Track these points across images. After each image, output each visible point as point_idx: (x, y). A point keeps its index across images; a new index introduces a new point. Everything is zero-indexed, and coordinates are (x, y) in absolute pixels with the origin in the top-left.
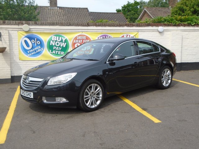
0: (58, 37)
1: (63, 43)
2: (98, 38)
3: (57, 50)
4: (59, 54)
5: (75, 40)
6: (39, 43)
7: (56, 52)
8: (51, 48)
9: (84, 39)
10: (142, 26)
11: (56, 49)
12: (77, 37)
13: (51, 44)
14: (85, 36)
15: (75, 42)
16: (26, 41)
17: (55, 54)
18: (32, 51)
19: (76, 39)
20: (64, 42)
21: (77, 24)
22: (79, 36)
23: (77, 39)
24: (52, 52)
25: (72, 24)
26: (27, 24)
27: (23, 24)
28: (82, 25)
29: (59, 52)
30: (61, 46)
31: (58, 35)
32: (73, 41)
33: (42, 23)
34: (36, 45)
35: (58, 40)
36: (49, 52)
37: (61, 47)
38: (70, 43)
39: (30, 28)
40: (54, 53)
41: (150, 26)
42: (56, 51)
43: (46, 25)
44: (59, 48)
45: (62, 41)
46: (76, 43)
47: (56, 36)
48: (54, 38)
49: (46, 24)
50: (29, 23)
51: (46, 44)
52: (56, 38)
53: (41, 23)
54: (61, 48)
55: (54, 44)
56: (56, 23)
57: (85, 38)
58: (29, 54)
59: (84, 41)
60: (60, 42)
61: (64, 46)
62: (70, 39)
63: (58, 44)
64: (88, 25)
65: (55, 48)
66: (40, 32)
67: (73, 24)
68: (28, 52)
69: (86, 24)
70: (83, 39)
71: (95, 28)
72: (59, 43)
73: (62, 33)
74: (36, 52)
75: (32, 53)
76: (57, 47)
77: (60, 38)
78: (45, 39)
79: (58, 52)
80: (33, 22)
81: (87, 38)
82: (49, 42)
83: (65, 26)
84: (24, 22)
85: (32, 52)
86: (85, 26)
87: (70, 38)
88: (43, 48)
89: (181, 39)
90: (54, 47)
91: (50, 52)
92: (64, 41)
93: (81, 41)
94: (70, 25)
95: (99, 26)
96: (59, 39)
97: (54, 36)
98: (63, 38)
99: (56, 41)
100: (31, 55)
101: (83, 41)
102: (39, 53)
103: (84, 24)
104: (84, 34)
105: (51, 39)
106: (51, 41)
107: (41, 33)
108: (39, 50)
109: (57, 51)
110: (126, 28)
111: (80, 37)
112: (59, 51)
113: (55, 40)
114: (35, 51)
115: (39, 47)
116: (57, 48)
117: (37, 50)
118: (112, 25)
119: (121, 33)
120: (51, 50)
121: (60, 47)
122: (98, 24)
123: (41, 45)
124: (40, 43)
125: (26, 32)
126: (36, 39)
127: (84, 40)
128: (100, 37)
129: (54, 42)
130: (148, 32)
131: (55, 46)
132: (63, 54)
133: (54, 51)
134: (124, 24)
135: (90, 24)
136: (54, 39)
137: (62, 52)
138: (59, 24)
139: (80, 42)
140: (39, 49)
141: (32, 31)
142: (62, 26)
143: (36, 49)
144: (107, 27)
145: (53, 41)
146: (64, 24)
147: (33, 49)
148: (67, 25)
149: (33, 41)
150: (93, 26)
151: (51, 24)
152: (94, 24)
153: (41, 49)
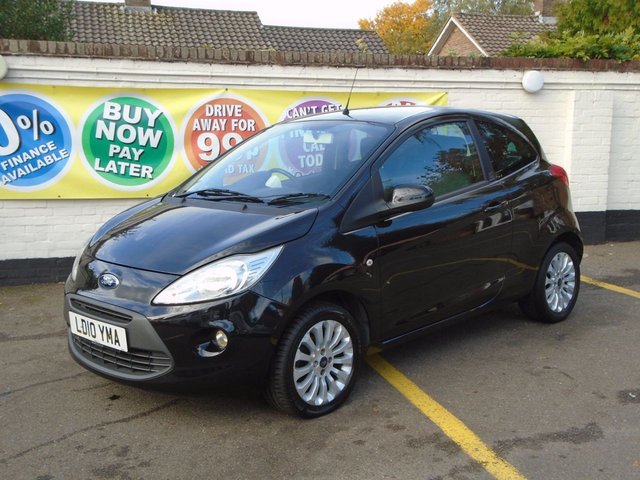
0: (127, 108)
1: (150, 132)
2: (291, 112)
3: (124, 159)
4: (131, 173)
5: (196, 121)
7: (118, 167)
8: (98, 148)
9: (233, 116)
10: (460, 68)
11: (121, 156)
12: (203, 107)
13: (98, 135)
14: (238, 102)
15: (196, 126)
17: (118, 174)
18: (17, 160)
19: (200, 113)
20: (154, 128)
21: (207, 57)
22: (213, 103)
23: (208, 114)
24: (105, 167)
25: (185, 54)
28: (223, 59)
29: (133, 165)
30: (142, 142)
31: (126, 98)
32: (191, 122)
33: (62, 48)
34: (36, 137)
35: (126, 118)
36: (93, 166)
37: (142, 147)
38: (178, 132)
39: (9, 69)
40: (110, 171)
41: (491, 68)
42: (119, 163)
43: (76, 55)
44: (134, 150)
45: (143, 123)
46: (202, 131)
47: (121, 100)
48: (112, 110)
49: (76, 53)
50: (7, 48)
51: (76, 134)
52: (121, 111)
53: (57, 49)
54: (141, 151)
55: (110, 137)
56: (122, 50)
57: (237, 111)
58: (5, 173)
59: (234, 125)
60: (135, 125)
61: (154, 143)
62: (179, 117)
63: (126, 133)
64: (250, 60)
65: (117, 151)
66: (54, 87)
67: (189, 56)
68: (3, 165)
69: (243, 57)
70: (230, 115)
71: (277, 71)
72: (132, 130)
73: (144, 90)
74: (35, 165)
75: (19, 170)
76: (123, 145)
77: (138, 111)
78: (75, 113)
79: (127, 168)
80: (24, 43)
81: (247, 113)
82: (91, 127)
83: (155, 60)
85: (20, 165)
86: (238, 62)
87: (177, 110)
88: (68, 152)
89: (610, 119)
90: (112, 146)
91: (97, 167)
92: (151, 123)
93: (223, 123)
94: (178, 58)
95: (293, 63)
96: (131, 115)
97: (113, 104)
98: (148, 111)
99: (120, 122)
100: (15, 178)
101: (228, 125)
102: (47, 171)
103: (235, 58)
104: (231, 95)
105: (98, 115)
106: (101, 125)
107: (55, 90)
108: (48, 160)
109: (123, 165)
110: (398, 74)
111: (217, 109)
112: (132, 161)
113: (117, 117)
114: (33, 162)
115: (50, 145)
116: (126, 149)
117: (41, 157)
118: (345, 62)
119: (378, 94)
120: (98, 160)
121: (138, 147)
122: (288, 57)
123: (59, 135)
124: (51, 129)
126: (35, 112)
127: (233, 121)
128: (298, 108)
129: (112, 125)
130: (483, 93)
131: (115, 141)
132: (150, 176)
133: (112, 162)
134: (391, 60)
135: (257, 58)
136: (111, 114)
137: (144, 167)
138: (130, 54)
139: (216, 126)
140: (49, 153)
141: (20, 81)
142: (146, 60)
143: (35, 152)
144: (325, 69)
145: (107, 122)
146: (154, 54)
147: (25, 154)
148: (163, 59)
149: (23, 120)
150: (271, 64)
151: (99, 52)
152: (274, 57)
153: (58, 155)
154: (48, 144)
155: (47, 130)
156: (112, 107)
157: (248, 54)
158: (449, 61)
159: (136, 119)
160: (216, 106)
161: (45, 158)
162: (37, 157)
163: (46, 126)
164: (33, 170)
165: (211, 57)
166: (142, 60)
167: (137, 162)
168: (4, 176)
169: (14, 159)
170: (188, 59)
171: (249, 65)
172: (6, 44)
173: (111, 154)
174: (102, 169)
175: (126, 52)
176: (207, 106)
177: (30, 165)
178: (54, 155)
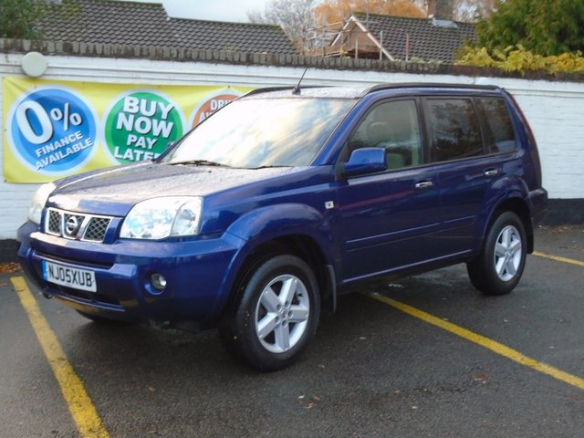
0: (144, 102)
1: (163, 123)
3: (139, 148)
5: (202, 114)
6: (76, 119)
7: (135, 155)
8: (118, 138)
11: (137, 145)
12: (209, 102)
13: (119, 126)
15: (202, 119)
16: (29, 114)
17: (134, 161)
18: (50, 148)
19: (206, 107)
20: (167, 120)
21: (213, 58)
22: (217, 98)
23: (213, 108)
24: (123, 154)
25: (194, 56)
26: (38, 50)
27: (22, 51)
29: (147, 153)
30: (156, 133)
31: (144, 93)
32: (198, 115)
33: (91, 49)
34: (66, 127)
35: (143, 111)
36: (113, 154)
37: (156, 137)
38: (187, 124)
39: (49, 68)
40: (127, 159)
41: (449, 74)
42: (135, 151)
43: (103, 55)
44: (149, 139)
45: (157, 116)
47: (139, 95)
48: (131, 104)
49: (103, 53)
50: (46, 49)
51: (100, 125)
52: (139, 105)
53: (87, 49)
54: (154, 140)
55: (129, 128)
56: (141, 51)
58: (39, 159)
60: (151, 118)
61: (166, 134)
62: (188, 110)
63: (143, 125)
64: (250, 61)
65: (134, 140)
66: (84, 83)
67: (198, 57)
68: (38, 153)
69: (244, 59)
71: (272, 71)
72: (148, 121)
73: (159, 87)
74: (64, 153)
75: (51, 156)
76: (139, 135)
77: (153, 104)
78: (99, 106)
79: (142, 156)
82: (113, 119)
83: (169, 60)
84: (26, 44)
85: (52, 153)
86: (239, 63)
87: (187, 104)
88: (92, 141)
90: (130, 136)
91: (116, 155)
92: (164, 116)
94: (188, 59)
95: (286, 64)
96: (148, 108)
97: (132, 99)
98: (161, 105)
99: (137, 115)
100: (47, 163)
102: (75, 157)
104: (234, 91)
105: (119, 108)
106: (122, 117)
107: (84, 86)
108: (76, 148)
109: (139, 153)
111: (220, 104)
112: (146, 149)
113: (135, 110)
114: (63, 149)
115: (77, 135)
116: (142, 138)
117: (70, 145)
118: (329, 65)
120: (117, 148)
121: (153, 137)
122: (282, 59)
123: (85, 127)
124: (79, 121)
125: (33, 79)
126: (66, 106)
129: (132, 117)
131: (134, 131)
133: (129, 150)
134: (368, 66)
135: (256, 60)
136: (131, 107)
138: (148, 54)
140: (77, 141)
141: (55, 78)
142: (162, 60)
143: (65, 141)
144: (313, 70)
145: (127, 115)
146: (168, 55)
147: (56, 143)
148: (177, 59)
149: (55, 113)
150: (267, 64)
151: (123, 53)
152: (269, 58)
153: (84, 144)
154: (76, 134)
155: (76, 121)
156: (131, 101)
157: (248, 56)
158: (415, 67)
159: (152, 112)
160: (220, 101)
161: (73, 147)
162: (66, 146)
163: (75, 118)
164: (62, 157)
165: (216, 57)
166: (159, 60)
167: (151, 150)
168: (38, 162)
169: (47, 147)
170: (198, 60)
171: (248, 65)
172: (45, 45)
173: (129, 143)
174: (121, 156)
175: (145, 53)
176: (212, 101)
177: (60, 152)
178: (80, 144)
